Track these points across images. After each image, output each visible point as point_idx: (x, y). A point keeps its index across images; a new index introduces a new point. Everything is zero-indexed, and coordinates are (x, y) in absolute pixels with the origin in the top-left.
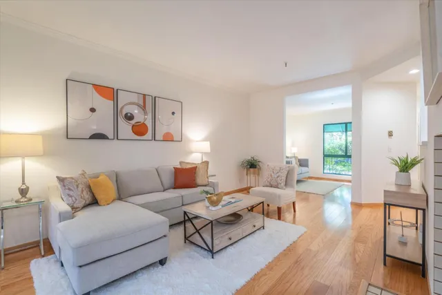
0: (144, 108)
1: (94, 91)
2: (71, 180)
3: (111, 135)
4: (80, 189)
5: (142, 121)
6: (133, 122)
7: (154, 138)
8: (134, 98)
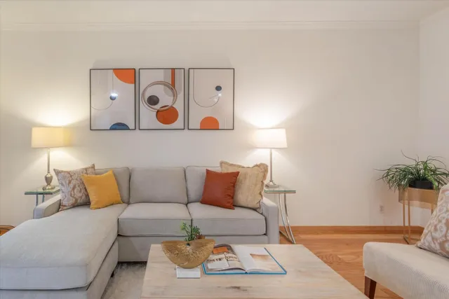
0: (172, 86)
1: (115, 77)
2: (66, 174)
3: (131, 125)
4: (71, 185)
5: (170, 104)
6: (158, 107)
7: (186, 126)
8: (160, 76)
